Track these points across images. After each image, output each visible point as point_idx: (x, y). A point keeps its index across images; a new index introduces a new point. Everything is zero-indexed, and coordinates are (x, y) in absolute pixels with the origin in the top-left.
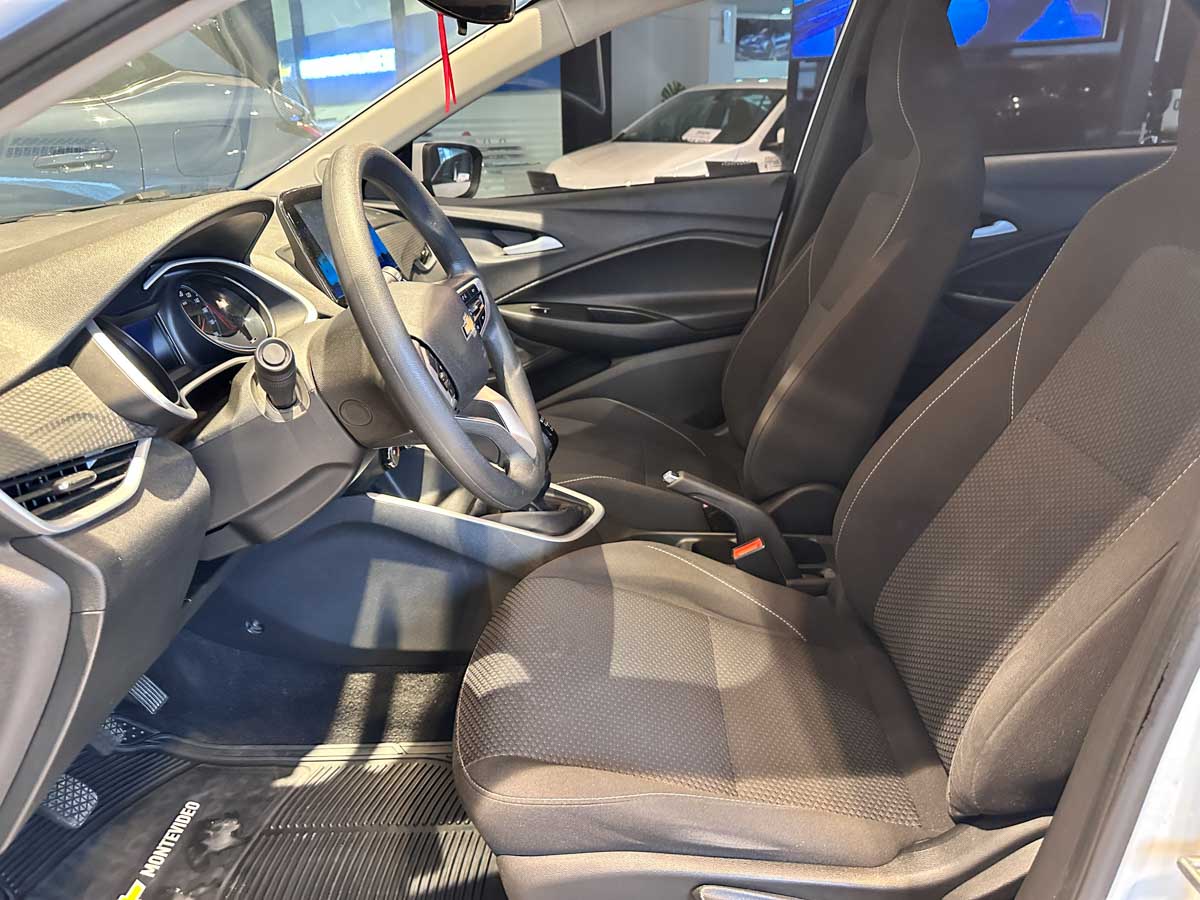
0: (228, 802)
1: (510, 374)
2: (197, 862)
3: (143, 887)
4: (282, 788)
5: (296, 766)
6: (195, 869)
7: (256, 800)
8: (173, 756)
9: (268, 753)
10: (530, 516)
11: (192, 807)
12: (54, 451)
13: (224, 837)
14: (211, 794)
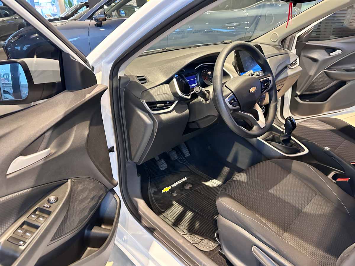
0: (193, 181)
1: (272, 104)
2: (181, 189)
3: (171, 188)
4: (203, 184)
5: (208, 181)
6: (180, 190)
7: (197, 183)
8: (188, 167)
9: (205, 176)
10: (280, 145)
11: (185, 179)
12: (158, 99)
13: (188, 188)
14: (190, 178)
